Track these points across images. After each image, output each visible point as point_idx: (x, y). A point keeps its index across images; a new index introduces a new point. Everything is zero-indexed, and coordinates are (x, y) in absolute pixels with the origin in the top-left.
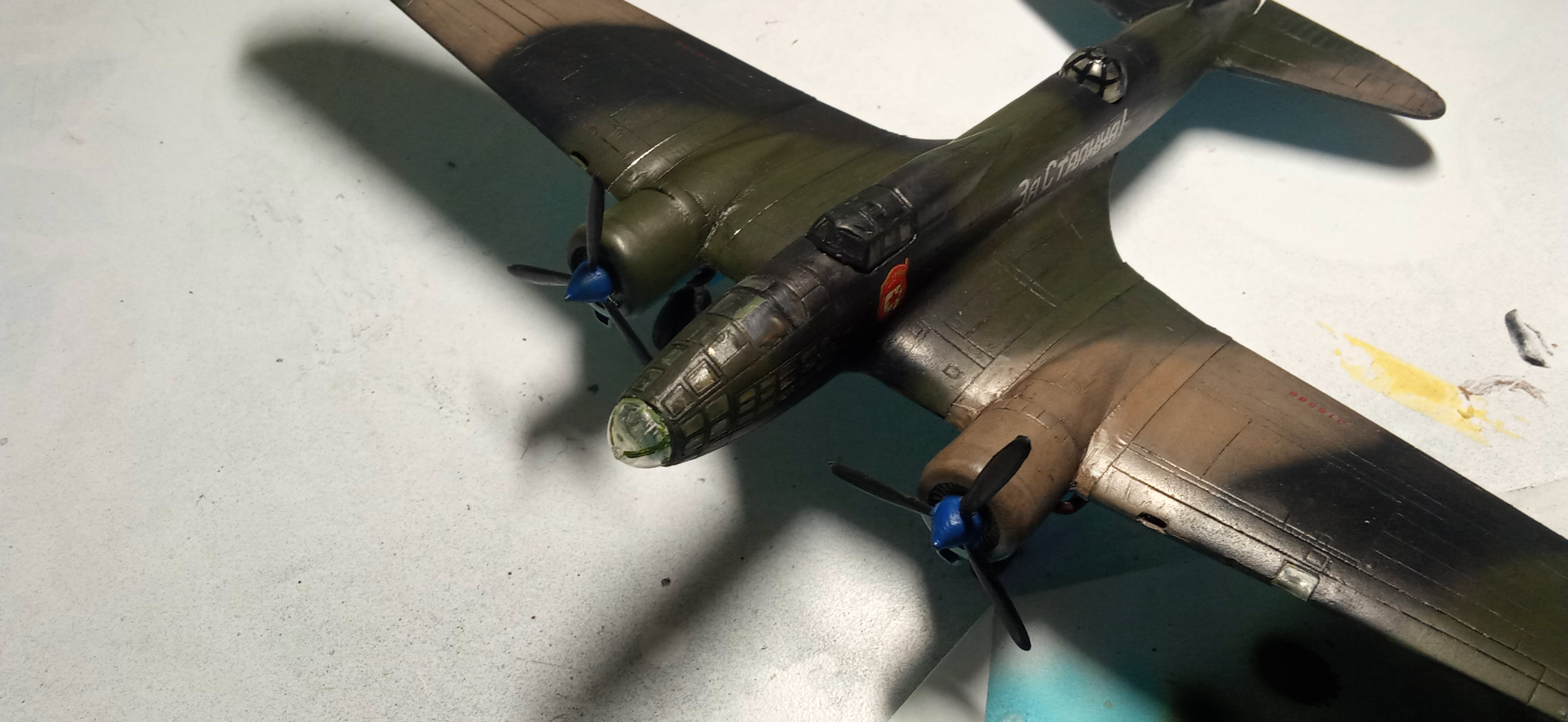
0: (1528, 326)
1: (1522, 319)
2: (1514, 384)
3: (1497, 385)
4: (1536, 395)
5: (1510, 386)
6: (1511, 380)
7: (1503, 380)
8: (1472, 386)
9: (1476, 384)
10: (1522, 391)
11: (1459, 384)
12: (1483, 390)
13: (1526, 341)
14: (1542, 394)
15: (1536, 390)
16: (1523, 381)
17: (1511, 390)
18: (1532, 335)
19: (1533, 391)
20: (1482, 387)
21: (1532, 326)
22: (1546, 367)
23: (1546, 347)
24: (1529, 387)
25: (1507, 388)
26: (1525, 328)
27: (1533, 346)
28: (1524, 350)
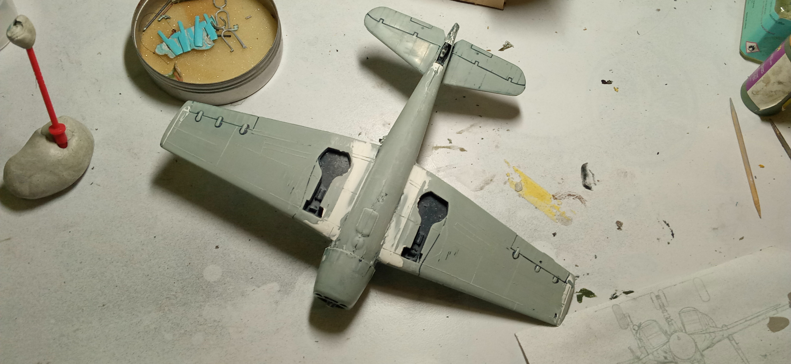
0: (590, 171)
1: (588, 168)
2: (575, 196)
3: (568, 196)
4: (583, 202)
5: (574, 197)
6: (575, 194)
7: (572, 194)
8: (558, 195)
9: (560, 195)
10: (578, 200)
11: (552, 194)
13: (587, 178)
14: (586, 202)
15: (584, 200)
16: (580, 196)
17: (573, 199)
18: (590, 175)
19: (582, 200)
20: (562, 196)
21: (592, 171)
22: (592, 190)
23: (595, 181)
24: (581, 198)
25: (572, 197)
26: (588, 171)
27: (589, 180)
28: (585, 182)
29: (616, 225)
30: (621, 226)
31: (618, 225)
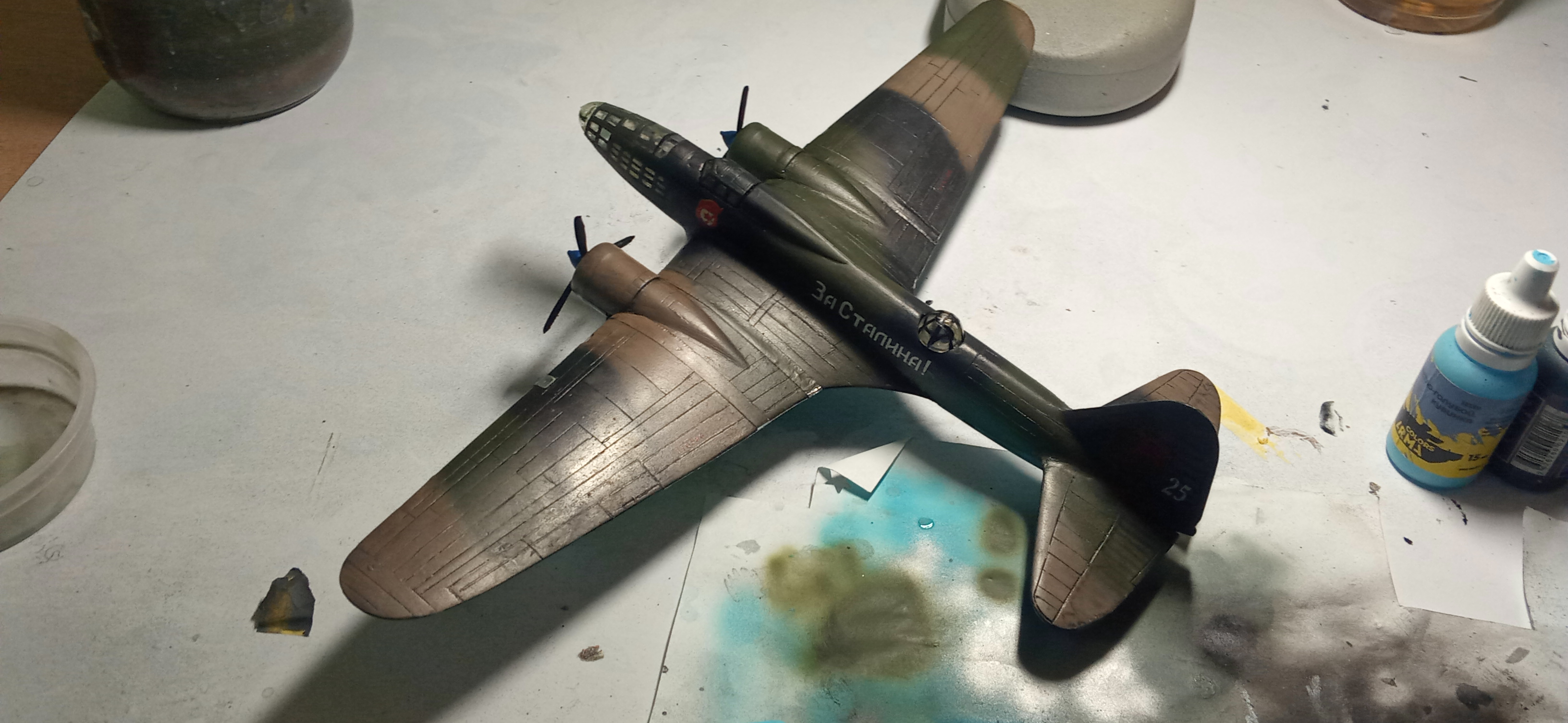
0: (1336, 412)
1: (1333, 408)
2: (1305, 437)
3: (1294, 434)
4: (1317, 447)
5: (1301, 438)
6: (1305, 435)
7: (1299, 433)
8: (1276, 430)
9: (1279, 430)
10: (1309, 442)
11: (1268, 426)
12: (1284, 433)
13: (1329, 419)
14: (1322, 448)
15: (1318, 445)
16: (1313, 438)
17: (1301, 439)
18: (1336, 417)
19: (1316, 444)
20: (1284, 432)
21: (1339, 412)
22: (1334, 436)
23: (1341, 426)
24: (1315, 442)
25: (1299, 438)
26: (1333, 413)
27: (1331, 423)
28: (1324, 423)
29: (1369, 485)
30: (1378, 490)
31: (1371, 488)
